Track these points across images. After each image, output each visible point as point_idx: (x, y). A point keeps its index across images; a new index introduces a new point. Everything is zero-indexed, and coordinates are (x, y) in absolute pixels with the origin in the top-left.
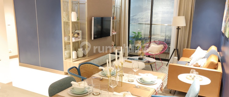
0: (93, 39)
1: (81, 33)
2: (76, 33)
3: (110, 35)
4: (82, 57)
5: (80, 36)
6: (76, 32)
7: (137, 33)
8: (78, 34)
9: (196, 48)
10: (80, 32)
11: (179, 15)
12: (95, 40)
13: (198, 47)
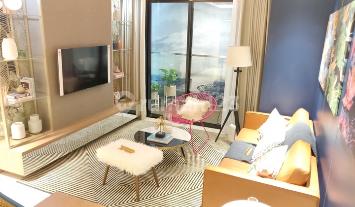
0: (62, 93)
1: (33, 83)
2: (22, 83)
3: (107, 82)
4: (41, 132)
5: (31, 90)
6: (22, 81)
7: (169, 71)
8: (26, 85)
9: (270, 112)
10: (30, 81)
11: (242, 44)
12: (67, 95)
13: (274, 108)
